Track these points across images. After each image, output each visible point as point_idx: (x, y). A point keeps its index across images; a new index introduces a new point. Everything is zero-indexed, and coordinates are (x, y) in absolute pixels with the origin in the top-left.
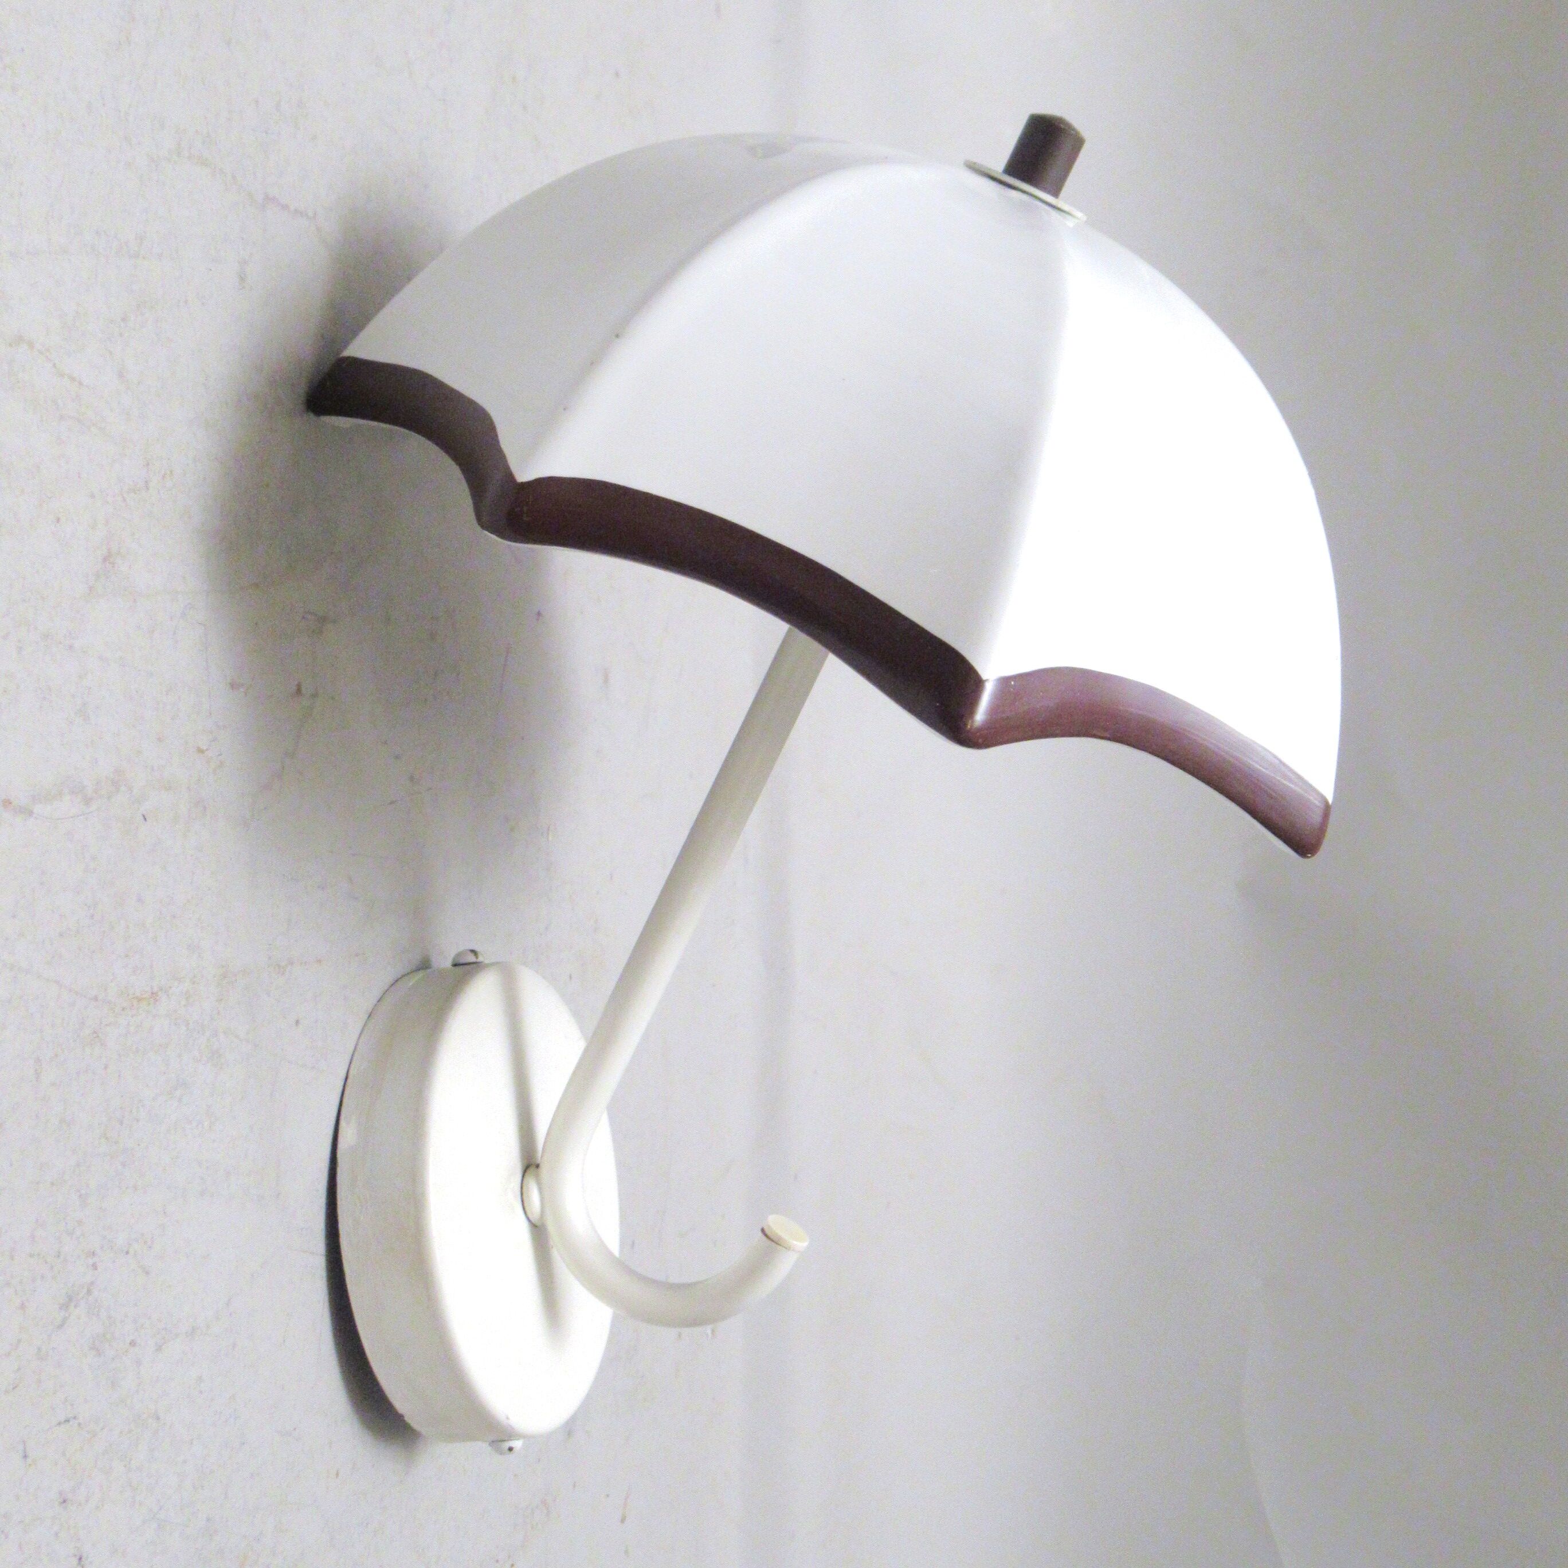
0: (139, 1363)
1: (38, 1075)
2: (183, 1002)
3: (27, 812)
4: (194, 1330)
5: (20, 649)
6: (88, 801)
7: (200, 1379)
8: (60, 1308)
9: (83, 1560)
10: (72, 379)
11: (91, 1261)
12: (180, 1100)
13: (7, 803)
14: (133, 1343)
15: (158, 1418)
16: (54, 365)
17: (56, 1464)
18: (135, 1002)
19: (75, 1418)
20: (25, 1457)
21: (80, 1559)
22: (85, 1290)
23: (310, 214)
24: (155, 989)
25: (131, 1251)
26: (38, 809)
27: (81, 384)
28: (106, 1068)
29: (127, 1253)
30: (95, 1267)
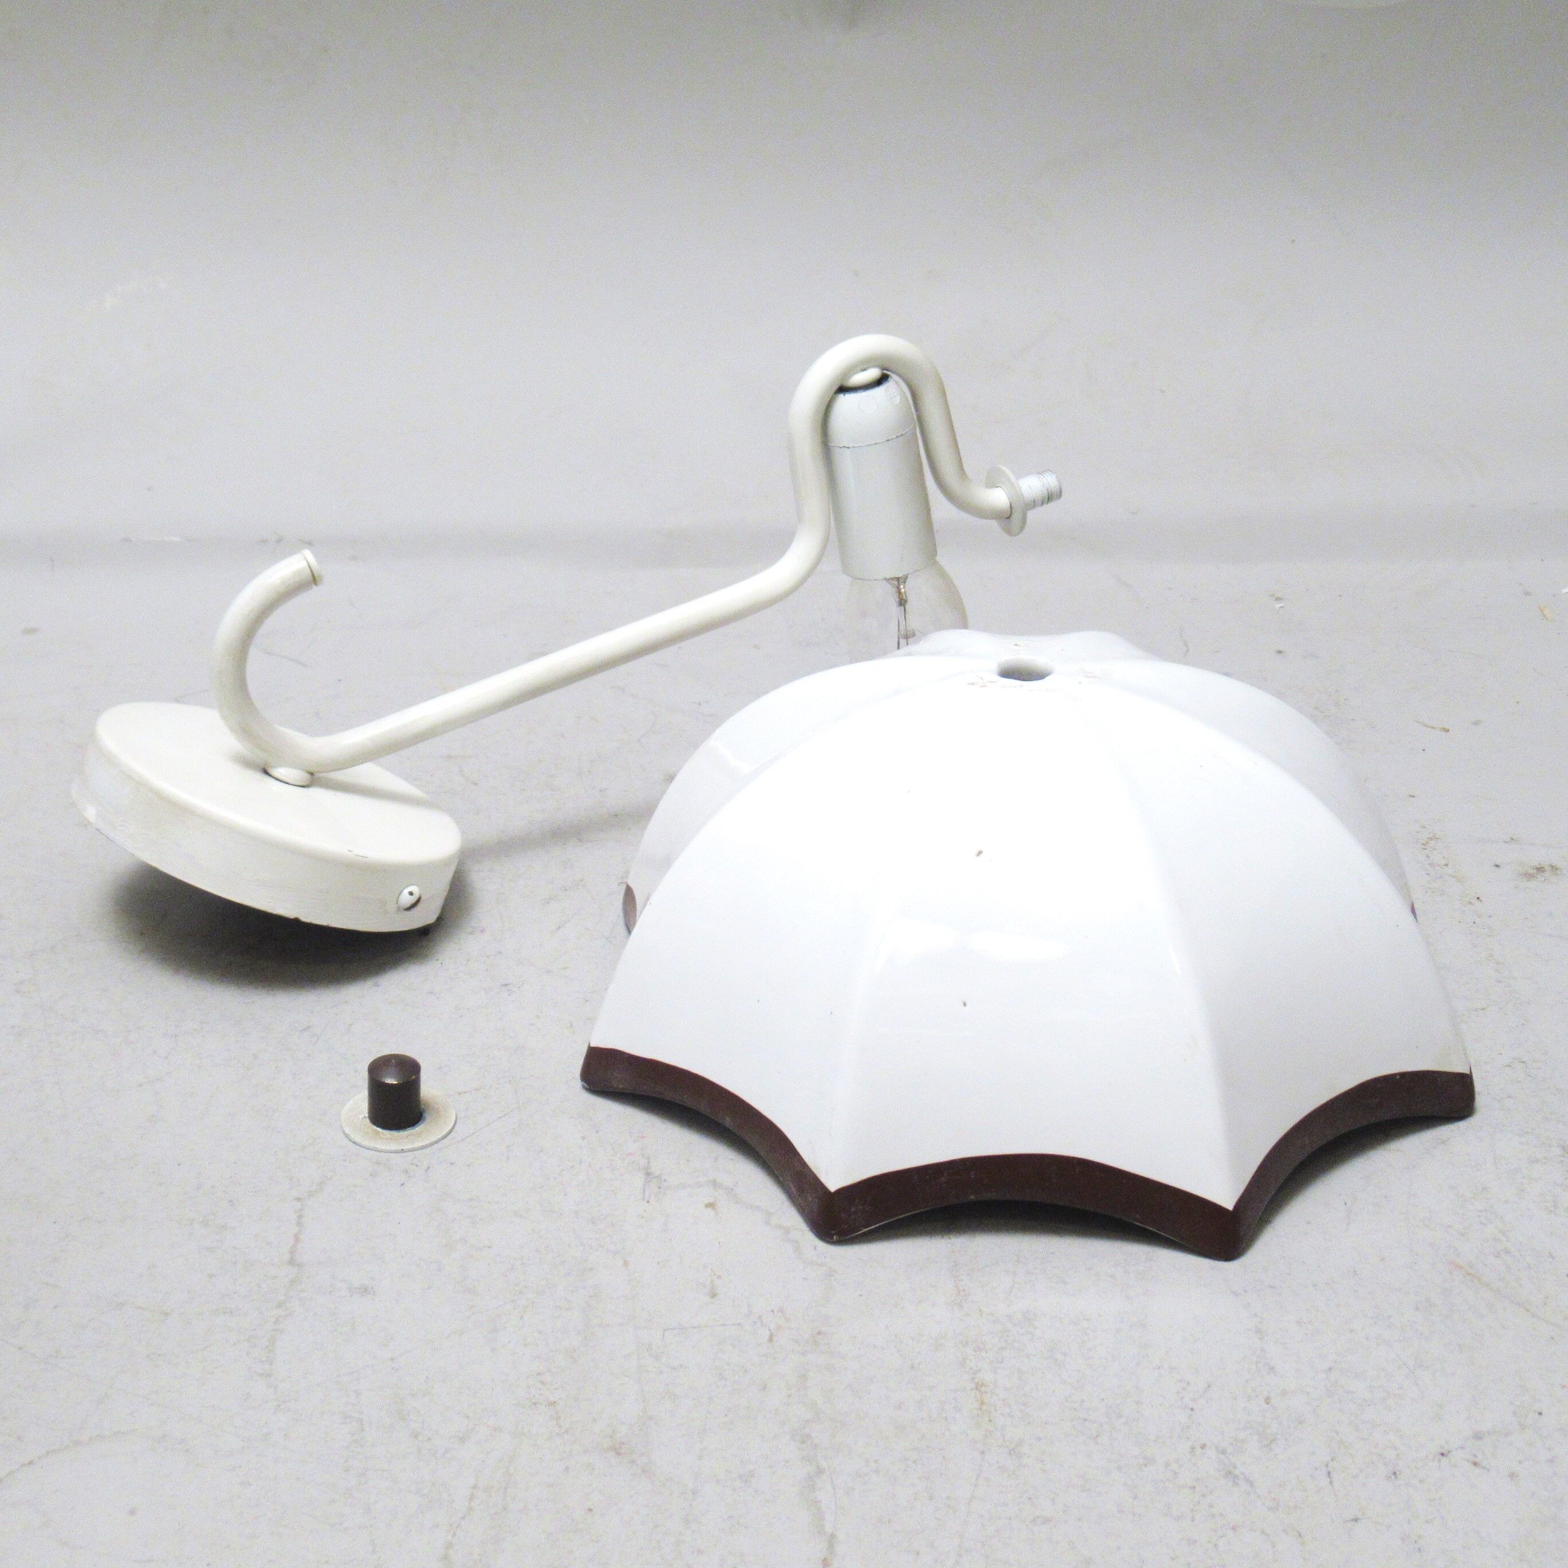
0: (1284, 1393)
1: (1047, 1521)
2: (983, 1354)
3: (833, 1536)
4: (1258, 1331)
5: (700, 1552)
6: (820, 1471)
7: (1299, 1323)
8: (1237, 1484)
9: (1443, 1452)
10: (472, 1498)
11: (1199, 1451)
12: (1065, 1355)
13: (826, 1562)
14: (1267, 1401)
15: (1330, 1369)
16: (463, 1518)
17: (1364, 1485)
18: (984, 1408)
19: (1327, 1465)
20: (1356, 1520)
21: (1442, 1454)
22: (1222, 1457)
23: (298, 1205)
24: (973, 1385)
25: (1191, 1404)
26: (828, 1529)
27: (475, 1487)
28: (1039, 1439)
29: (1192, 1409)
30: (1203, 1446)
